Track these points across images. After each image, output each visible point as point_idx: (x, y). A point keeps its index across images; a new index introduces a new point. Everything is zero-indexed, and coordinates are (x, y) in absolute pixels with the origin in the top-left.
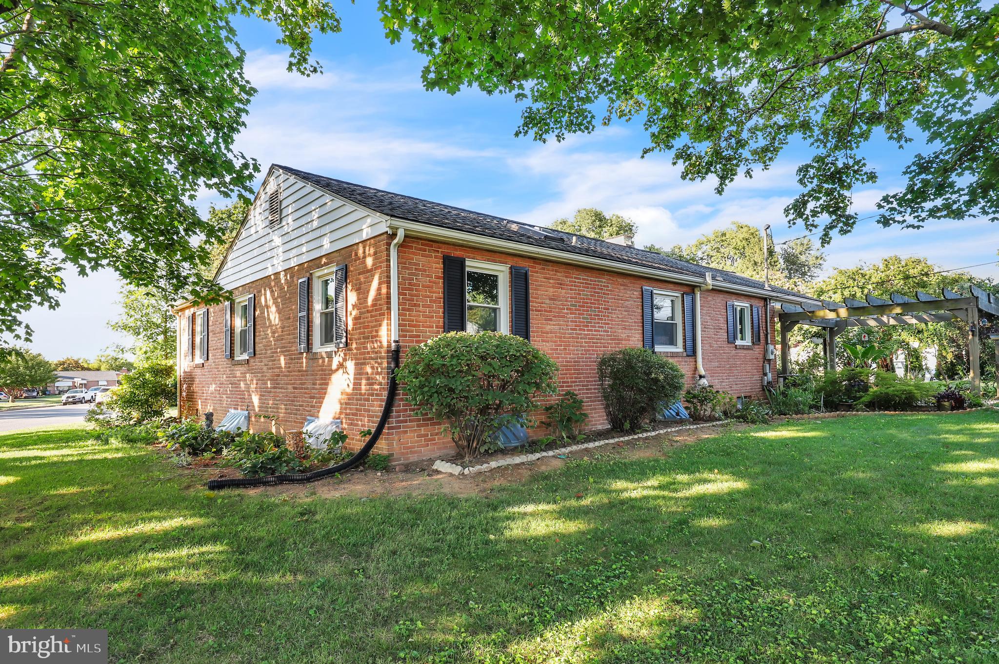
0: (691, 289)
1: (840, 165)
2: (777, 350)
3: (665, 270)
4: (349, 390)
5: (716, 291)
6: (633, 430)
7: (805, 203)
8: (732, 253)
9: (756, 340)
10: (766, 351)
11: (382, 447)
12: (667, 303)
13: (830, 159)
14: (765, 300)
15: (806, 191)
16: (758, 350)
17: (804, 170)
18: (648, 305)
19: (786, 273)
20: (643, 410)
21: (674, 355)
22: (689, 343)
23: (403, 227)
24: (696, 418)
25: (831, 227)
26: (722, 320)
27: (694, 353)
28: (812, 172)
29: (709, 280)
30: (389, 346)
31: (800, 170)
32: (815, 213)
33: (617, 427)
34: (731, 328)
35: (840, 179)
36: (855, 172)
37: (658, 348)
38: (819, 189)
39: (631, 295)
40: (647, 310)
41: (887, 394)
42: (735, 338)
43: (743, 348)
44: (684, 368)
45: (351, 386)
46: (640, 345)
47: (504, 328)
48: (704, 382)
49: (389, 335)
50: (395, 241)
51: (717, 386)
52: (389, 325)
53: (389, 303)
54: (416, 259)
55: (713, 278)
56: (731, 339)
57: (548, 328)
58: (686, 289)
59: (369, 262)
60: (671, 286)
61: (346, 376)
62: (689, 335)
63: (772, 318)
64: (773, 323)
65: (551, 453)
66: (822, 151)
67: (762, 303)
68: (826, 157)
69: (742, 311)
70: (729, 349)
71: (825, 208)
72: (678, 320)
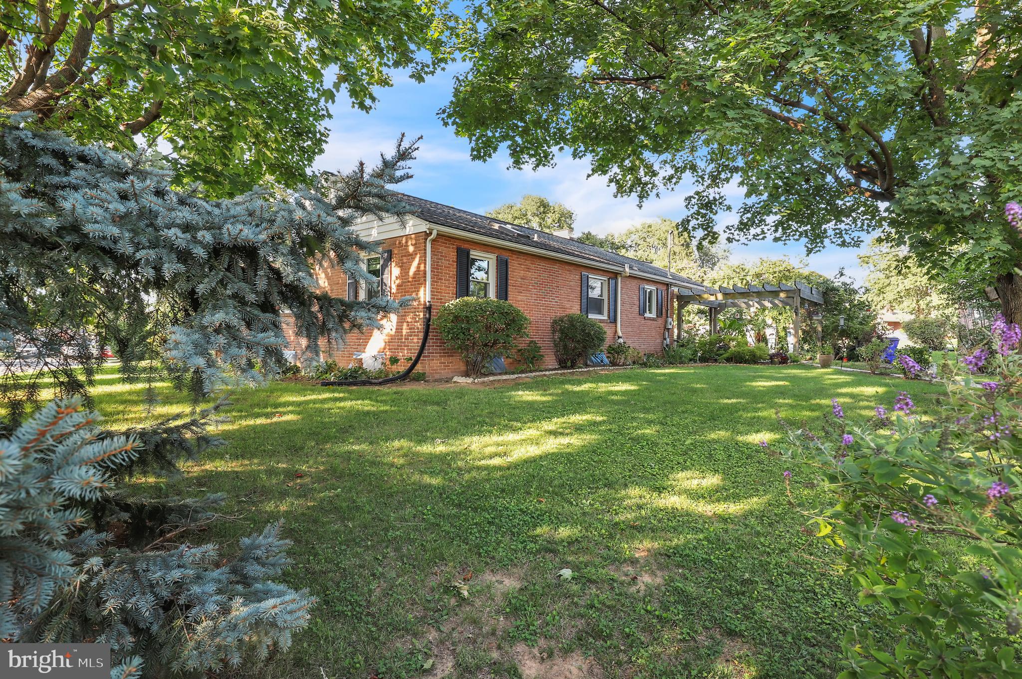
0: (615, 275)
1: (711, 198)
2: (673, 323)
3: (597, 261)
4: (393, 333)
5: (631, 277)
6: (572, 367)
7: (688, 221)
8: (656, 243)
9: (660, 313)
10: (666, 322)
11: (419, 368)
12: (598, 285)
13: (705, 194)
14: (668, 285)
15: (689, 213)
16: (660, 321)
17: (689, 199)
18: (585, 285)
19: (699, 262)
20: (580, 355)
21: (602, 321)
22: (612, 313)
23: (437, 229)
24: (613, 364)
25: (704, 239)
26: (636, 298)
27: (615, 321)
28: (694, 201)
29: (627, 269)
30: (425, 304)
31: (686, 199)
32: (694, 229)
33: (563, 365)
34: (642, 304)
35: (711, 207)
36: (720, 203)
37: (591, 316)
38: (698, 213)
39: (573, 278)
40: (584, 289)
41: (739, 352)
42: (645, 311)
43: (650, 319)
44: (608, 330)
45: (394, 330)
46: (579, 312)
47: (492, 294)
48: (621, 341)
49: (425, 298)
50: (430, 238)
51: (629, 343)
52: (425, 291)
53: (425, 277)
54: (441, 249)
55: (631, 268)
56: (641, 312)
57: (520, 298)
58: (611, 275)
59: (411, 249)
60: (601, 273)
61: (389, 323)
62: (612, 307)
63: (672, 299)
64: (672, 302)
65: (524, 375)
66: (701, 188)
67: (665, 288)
68: (704, 191)
69: (650, 293)
70: (639, 319)
71: (701, 226)
72: (605, 297)
